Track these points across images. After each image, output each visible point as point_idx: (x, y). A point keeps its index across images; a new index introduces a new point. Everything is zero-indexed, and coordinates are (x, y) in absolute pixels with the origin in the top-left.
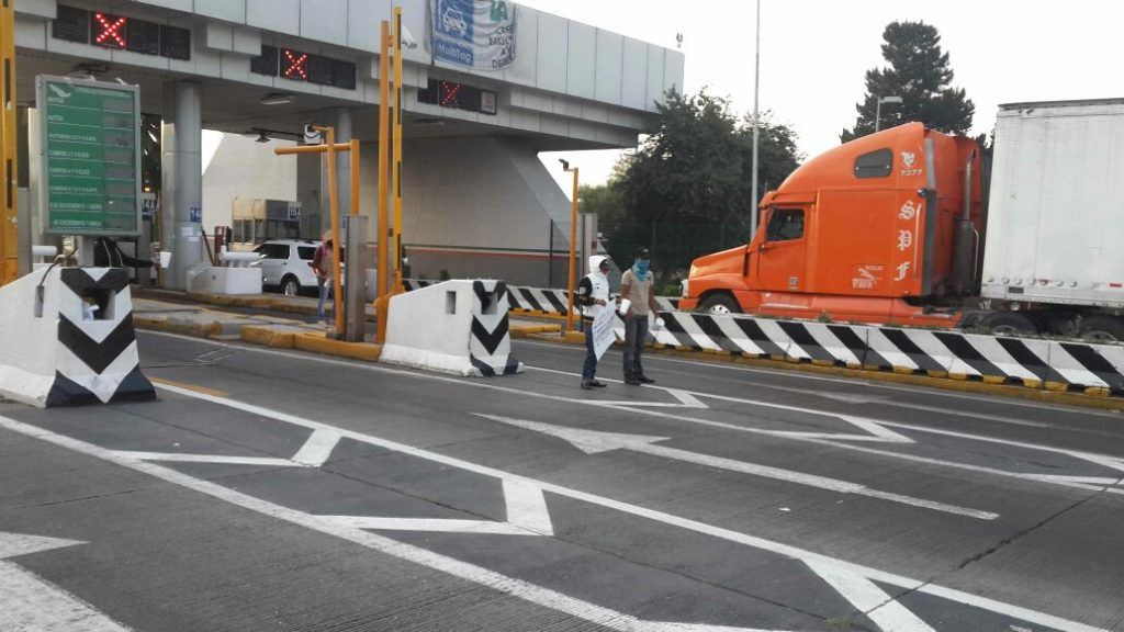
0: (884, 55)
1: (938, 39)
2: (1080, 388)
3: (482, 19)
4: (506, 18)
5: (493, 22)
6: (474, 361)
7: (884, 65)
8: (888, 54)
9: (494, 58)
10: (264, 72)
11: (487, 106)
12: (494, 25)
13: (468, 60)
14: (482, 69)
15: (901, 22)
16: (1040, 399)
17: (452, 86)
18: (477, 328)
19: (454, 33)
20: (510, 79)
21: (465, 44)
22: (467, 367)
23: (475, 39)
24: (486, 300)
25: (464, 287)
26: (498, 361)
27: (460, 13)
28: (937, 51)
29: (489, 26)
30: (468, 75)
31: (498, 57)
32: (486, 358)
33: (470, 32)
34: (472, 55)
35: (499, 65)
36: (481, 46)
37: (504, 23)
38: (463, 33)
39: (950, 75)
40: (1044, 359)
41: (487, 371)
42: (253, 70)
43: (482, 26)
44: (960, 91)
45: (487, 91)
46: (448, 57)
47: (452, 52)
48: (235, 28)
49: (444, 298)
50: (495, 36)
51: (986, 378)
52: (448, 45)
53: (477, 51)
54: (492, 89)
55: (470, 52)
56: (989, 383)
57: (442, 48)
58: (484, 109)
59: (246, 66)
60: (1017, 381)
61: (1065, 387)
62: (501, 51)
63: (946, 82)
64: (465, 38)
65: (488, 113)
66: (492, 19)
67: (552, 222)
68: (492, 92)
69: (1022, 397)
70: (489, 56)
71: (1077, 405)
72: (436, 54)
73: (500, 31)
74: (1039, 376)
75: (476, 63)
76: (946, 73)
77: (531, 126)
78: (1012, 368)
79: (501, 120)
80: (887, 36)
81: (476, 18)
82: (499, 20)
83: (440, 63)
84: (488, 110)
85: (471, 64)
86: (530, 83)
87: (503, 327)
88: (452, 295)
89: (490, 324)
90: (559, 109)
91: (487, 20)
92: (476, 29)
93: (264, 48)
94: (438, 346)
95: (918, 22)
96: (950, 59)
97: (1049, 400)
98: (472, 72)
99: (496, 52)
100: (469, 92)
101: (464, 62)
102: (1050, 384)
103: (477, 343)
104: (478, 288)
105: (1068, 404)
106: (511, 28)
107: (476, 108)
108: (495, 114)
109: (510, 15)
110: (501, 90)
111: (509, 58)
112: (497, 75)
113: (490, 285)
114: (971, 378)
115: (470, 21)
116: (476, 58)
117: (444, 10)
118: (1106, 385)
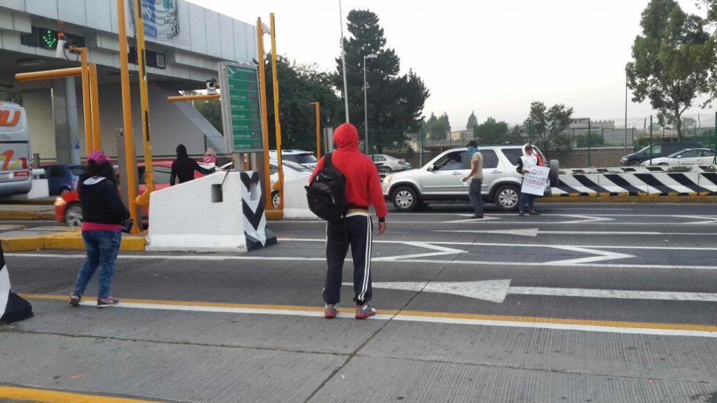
0: (348, 29)
1: (378, 20)
2: (615, 194)
3: (159, 7)
4: (172, 7)
5: (165, 10)
7: (349, 36)
8: (351, 28)
9: (168, 32)
10: (30, 44)
11: (160, 64)
12: (166, 12)
13: (154, 34)
14: (162, 40)
15: (357, 9)
16: (598, 201)
19: (145, 17)
20: (177, 45)
21: (152, 24)
23: (157, 21)
27: (147, 4)
28: (378, 27)
29: (164, 12)
31: (169, 32)
33: (154, 16)
34: (156, 30)
35: (171, 37)
36: (160, 25)
37: (172, 10)
39: (385, 41)
40: (596, 182)
42: (23, 42)
43: (160, 12)
44: (391, 50)
45: (160, 54)
48: (15, 14)
50: (167, 18)
51: (571, 194)
53: (159, 28)
54: (162, 52)
55: (154, 29)
56: (572, 197)
58: (158, 65)
59: (18, 40)
60: (585, 194)
61: (608, 194)
62: (170, 28)
63: (383, 45)
64: (151, 20)
65: (160, 68)
66: (165, 7)
67: (205, 136)
68: (162, 54)
69: (589, 201)
70: (165, 31)
71: (615, 202)
73: (169, 15)
74: (596, 190)
75: (158, 36)
76: (382, 40)
77: (185, 75)
78: (582, 189)
79: (168, 72)
80: (349, 18)
81: (156, 7)
82: (168, 8)
84: (161, 66)
85: (156, 37)
91: (162, 8)
92: (157, 14)
93: (32, 28)
95: (366, 10)
96: (384, 32)
97: (603, 201)
98: (157, 42)
99: (168, 28)
100: (155, 54)
101: (152, 35)
102: (602, 194)
105: (612, 201)
106: (176, 13)
108: (165, 68)
111: (176, 32)
112: (169, 43)
114: (562, 195)
115: (153, 9)
116: (158, 32)
118: (627, 191)
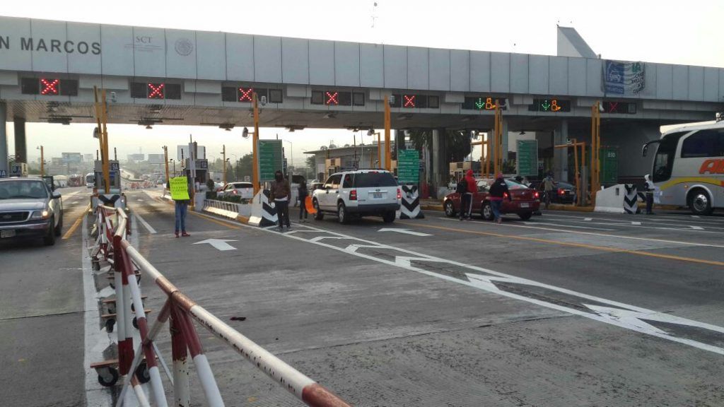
3: (628, 72)
4: (640, 70)
6: (625, 209)
9: (635, 89)
11: (631, 110)
12: (634, 74)
13: (622, 92)
14: (628, 95)
17: (613, 103)
18: (626, 199)
19: (615, 81)
20: (642, 97)
21: (620, 85)
22: (623, 211)
23: (625, 82)
24: (629, 191)
25: (622, 187)
26: (634, 209)
27: (618, 71)
29: (631, 75)
30: (623, 98)
32: (629, 208)
33: (622, 79)
35: (637, 92)
36: (628, 85)
37: (639, 72)
38: (619, 80)
41: (630, 212)
43: (628, 75)
45: (631, 104)
46: (612, 92)
47: (614, 89)
48: (523, 96)
49: (615, 190)
50: (635, 79)
52: (612, 87)
53: (626, 87)
54: (634, 103)
55: (623, 88)
57: (609, 88)
58: (630, 112)
59: (527, 109)
62: (638, 85)
64: (620, 83)
65: (632, 114)
66: (633, 71)
70: (631, 88)
72: (606, 91)
73: (637, 76)
75: (625, 93)
79: (639, 116)
81: (625, 73)
82: (636, 71)
83: (607, 96)
84: (632, 112)
86: (654, 98)
87: (635, 199)
88: (618, 189)
89: (631, 198)
90: (669, 107)
91: (630, 72)
92: (625, 77)
93: (534, 101)
94: (613, 205)
99: (635, 86)
100: (622, 105)
101: (619, 93)
103: (626, 203)
104: (627, 187)
106: (643, 74)
107: (626, 111)
108: (635, 113)
109: (642, 68)
110: (638, 103)
111: (642, 87)
112: (636, 97)
113: (630, 186)
115: (622, 75)
116: (625, 90)
117: (610, 71)
